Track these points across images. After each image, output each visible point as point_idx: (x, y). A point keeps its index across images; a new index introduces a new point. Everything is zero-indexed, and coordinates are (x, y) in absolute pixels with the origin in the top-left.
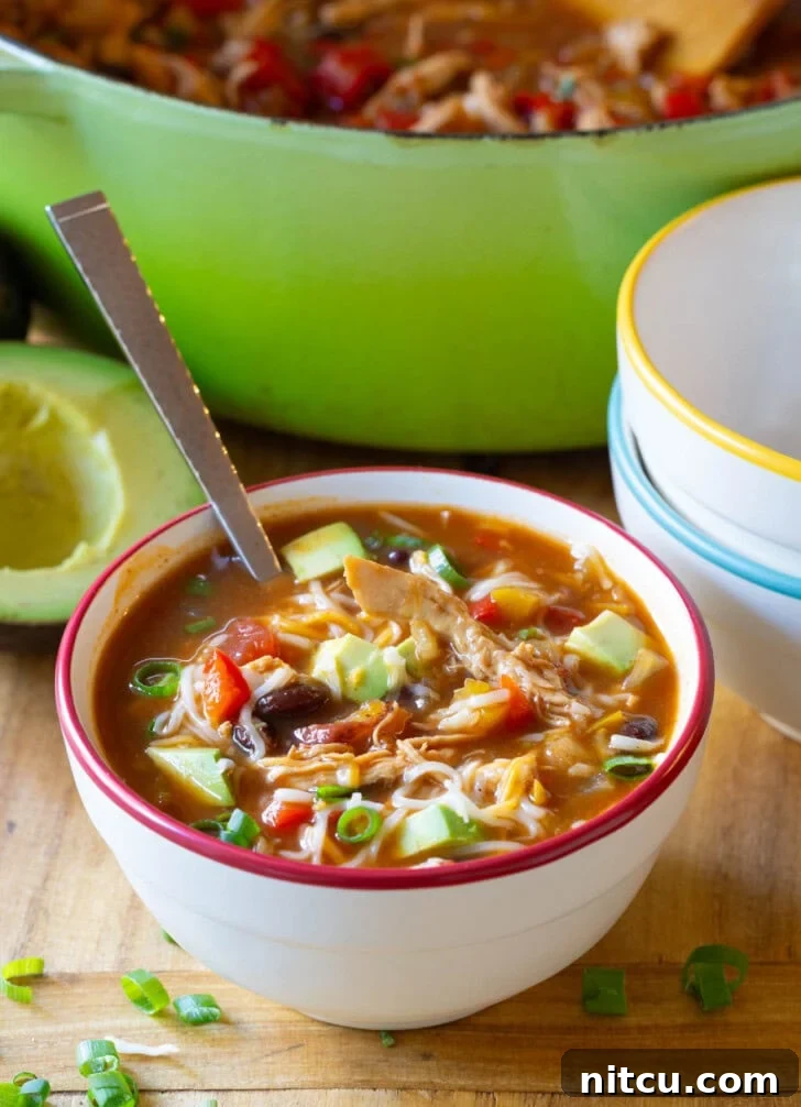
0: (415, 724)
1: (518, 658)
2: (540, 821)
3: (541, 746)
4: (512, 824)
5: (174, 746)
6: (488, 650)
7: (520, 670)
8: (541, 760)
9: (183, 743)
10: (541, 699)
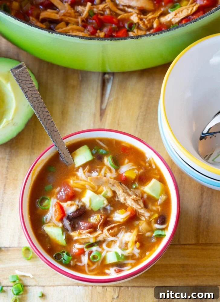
0: (108, 219)
1: (132, 199)
2: (139, 253)
3: (138, 226)
4: (132, 254)
5: (49, 226)
6: (125, 196)
7: (133, 202)
8: (139, 231)
9: (52, 226)
10: (138, 211)
